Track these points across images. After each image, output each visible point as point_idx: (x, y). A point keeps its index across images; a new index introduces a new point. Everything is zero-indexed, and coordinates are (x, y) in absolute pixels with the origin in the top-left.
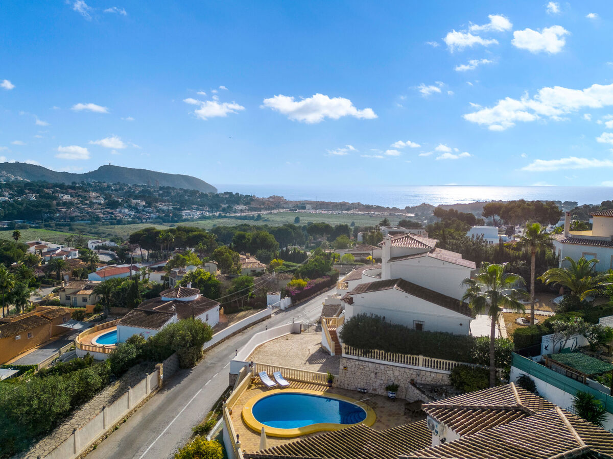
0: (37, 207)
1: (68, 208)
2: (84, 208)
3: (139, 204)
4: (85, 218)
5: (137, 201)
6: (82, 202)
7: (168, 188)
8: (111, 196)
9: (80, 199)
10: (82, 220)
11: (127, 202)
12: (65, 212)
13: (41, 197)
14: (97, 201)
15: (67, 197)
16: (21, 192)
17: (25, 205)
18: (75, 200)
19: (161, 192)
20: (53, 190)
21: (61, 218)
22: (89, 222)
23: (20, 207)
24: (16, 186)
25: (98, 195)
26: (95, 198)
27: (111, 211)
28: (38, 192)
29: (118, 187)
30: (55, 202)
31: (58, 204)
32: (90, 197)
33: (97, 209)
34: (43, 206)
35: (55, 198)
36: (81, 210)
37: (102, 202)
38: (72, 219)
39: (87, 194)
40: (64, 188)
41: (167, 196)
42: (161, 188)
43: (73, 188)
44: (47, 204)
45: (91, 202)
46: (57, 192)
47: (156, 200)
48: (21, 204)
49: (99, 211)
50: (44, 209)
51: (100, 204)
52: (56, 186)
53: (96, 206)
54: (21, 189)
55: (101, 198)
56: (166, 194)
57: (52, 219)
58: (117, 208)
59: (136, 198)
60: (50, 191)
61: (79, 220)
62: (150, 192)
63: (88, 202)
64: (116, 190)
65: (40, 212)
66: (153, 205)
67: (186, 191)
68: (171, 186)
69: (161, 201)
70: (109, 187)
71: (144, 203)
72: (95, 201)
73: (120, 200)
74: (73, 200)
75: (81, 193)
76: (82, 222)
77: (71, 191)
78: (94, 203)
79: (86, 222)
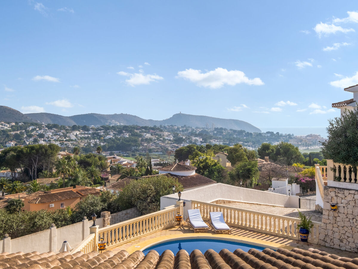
0: (128, 141)
1: (149, 143)
2: (158, 143)
3: (198, 140)
4: (159, 150)
5: (196, 138)
6: (158, 139)
7: (221, 129)
8: (178, 134)
9: (157, 137)
10: (157, 152)
11: (189, 139)
12: (146, 146)
13: (132, 135)
14: (168, 138)
15: (148, 136)
16: (120, 132)
17: (121, 140)
18: (153, 137)
19: (215, 132)
20: (140, 130)
21: (143, 150)
22: (162, 153)
23: (118, 142)
24: (118, 128)
25: (170, 134)
26: (167, 136)
27: (177, 145)
28: (130, 132)
29: (185, 128)
30: (140, 139)
31: (142, 140)
32: (163, 135)
33: (168, 144)
34: (132, 141)
35: (140, 136)
36: (157, 145)
37: (172, 139)
38: (150, 151)
39: (162, 133)
40: (147, 129)
41: (220, 135)
42: (216, 129)
43: (153, 129)
44: (135, 140)
45: (164, 139)
46: (143, 132)
47: (211, 138)
48: (119, 140)
49: (169, 145)
50: (133, 144)
51: (170, 140)
52: (143, 128)
53: (166, 142)
54: (120, 130)
55: (171, 136)
56: (219, 133)
57: (137, 150)
58: (181, 143)
59: (196, 135)
60: (138, 131)
61: (155, 152)
62: (207, 132)
63: (162, 139)
64: (183, 131)
65: (130, 145)
66: (208, 141)
67: (235, 131)
68: (224, 127)
69: (214, 139)
70: (178, 129)
71: (201, 140)
72: (166, 138)
73: (184, 137)
74: (152, 137)
75: (158, 133)
76: (157, 153)
77: (151, 131)
78: (165, 140)
79: (159, 153)
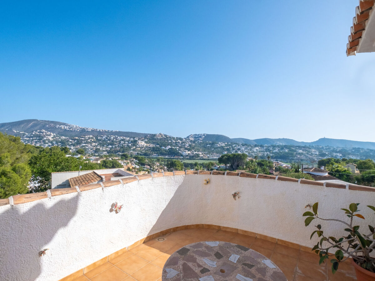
0: (288, 154)
1: (301, 155)
2: (308, 156)
3: (338, 155)
4: (308, 160)
5: (337, 154)
6: (307, 153)
7: (359, 148)
8: (322, 151)
9: (307, 152)
10: (307, 161)
11: (331, 154)
12: (299, 157)
13: (290, 150)
14: (315, 153)
15: (301, 151)
16: (282, 149)
17: (283, 153)
18: (304, 152)
19: (353, 150)
20: (295, 148)
21: (297, 159)
22: (310, 162)
23: (281, 154)
24: (281, 146)
25: (316, 150)
26: (314, 152)
27: (321, 158)
28: (289, 148)
29: (328, 147)
30: (295, 153)
31: (296, 154)
32: (311, 151)
33: (314, 156)
34: (290, 154)
35: (295, 151)
36: (306, 157)
37: (317, 154)
38: (302, 160)
39: (310, 150)
40: (300, 147)
41: (358, 152)
42: (355, 148)
43: (303, 147)
44: (291, 153)
45: (312, 153)
46: (298, 149)
47: (349, 154)
48: (281, 153)
49: (315, 157)
50: (290, 155)
51: (316, 154)
52: (297, 146)
53: (313, 155)
54: (282, 148)
55: (317, 152)
56: (356, 151)
57: (293, 159)
58: (325, 157)
59: (337, 152)
60: (294, 149)
61: (305, 161)
62: (346, 150)
63: (310, 153)
64: (326, 149)
65: (288, 156)
66: (347, 156)
67: (371, 150)
68: (361, 147)
69: (352, 155)
70: (323, 148)
71: (341, 155)
72: (313, 153)
73: (327, 153)
74: (303, 152)
75: (307, 149)
76: (306, 162)
77: (303, 148)
78: (313, 154)
79: (308, 162)
